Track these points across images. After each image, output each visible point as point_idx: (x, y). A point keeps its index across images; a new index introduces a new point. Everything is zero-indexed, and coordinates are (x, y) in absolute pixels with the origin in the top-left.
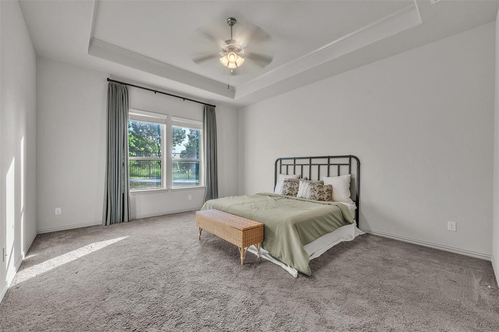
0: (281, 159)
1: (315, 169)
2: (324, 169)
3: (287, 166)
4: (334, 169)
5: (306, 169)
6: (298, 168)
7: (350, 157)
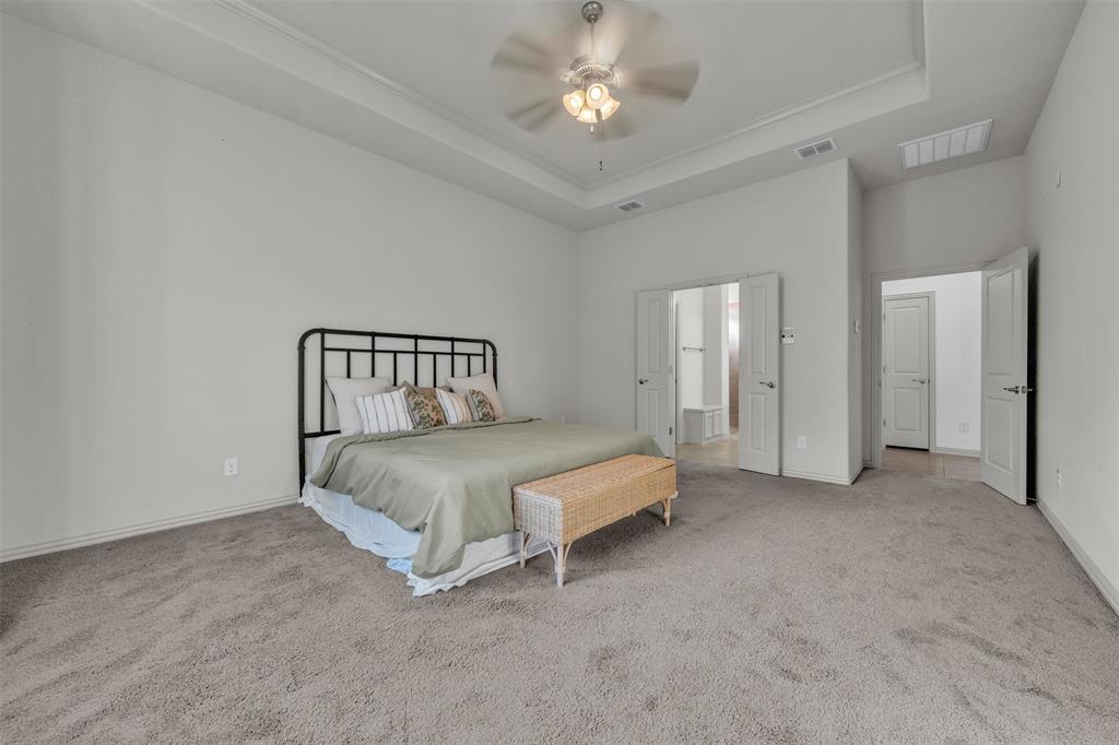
0: (323, 332)
1: (425, 362)
2: (444, 361)
3: (349, 355)
4: (461, 362)
5: (406, 362)
6: (385, 362)
7: (484, 342)
